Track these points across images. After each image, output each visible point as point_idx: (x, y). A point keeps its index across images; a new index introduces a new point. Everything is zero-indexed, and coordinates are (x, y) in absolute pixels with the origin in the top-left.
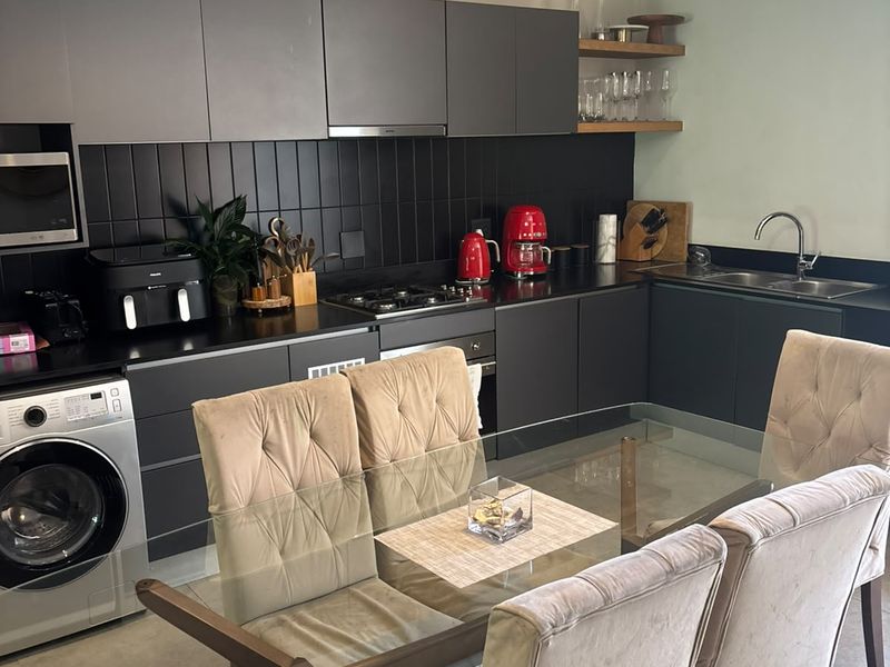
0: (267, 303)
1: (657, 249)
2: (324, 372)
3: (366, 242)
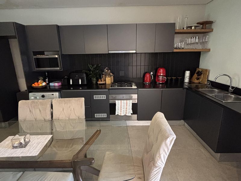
0: (101, 83)
1: (200, 80)
2: (97, 97)
3: (125, 73)
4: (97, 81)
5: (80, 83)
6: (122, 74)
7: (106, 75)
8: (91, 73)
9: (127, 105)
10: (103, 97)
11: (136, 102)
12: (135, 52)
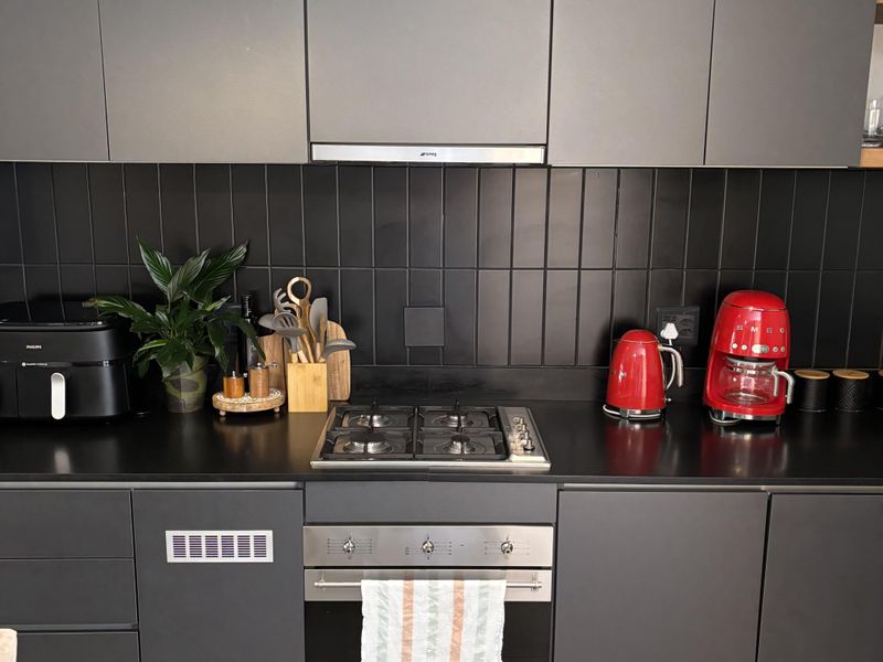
2: (195, 541)
3: (449, 325)
4: (214, 385)
5: (58, 410)
6: (424, 329)
7: (286, 343)
8: (159, 324)
9: (458, 625)
10: (254, 546)
11: (545, 595)
12: (535, 156)
